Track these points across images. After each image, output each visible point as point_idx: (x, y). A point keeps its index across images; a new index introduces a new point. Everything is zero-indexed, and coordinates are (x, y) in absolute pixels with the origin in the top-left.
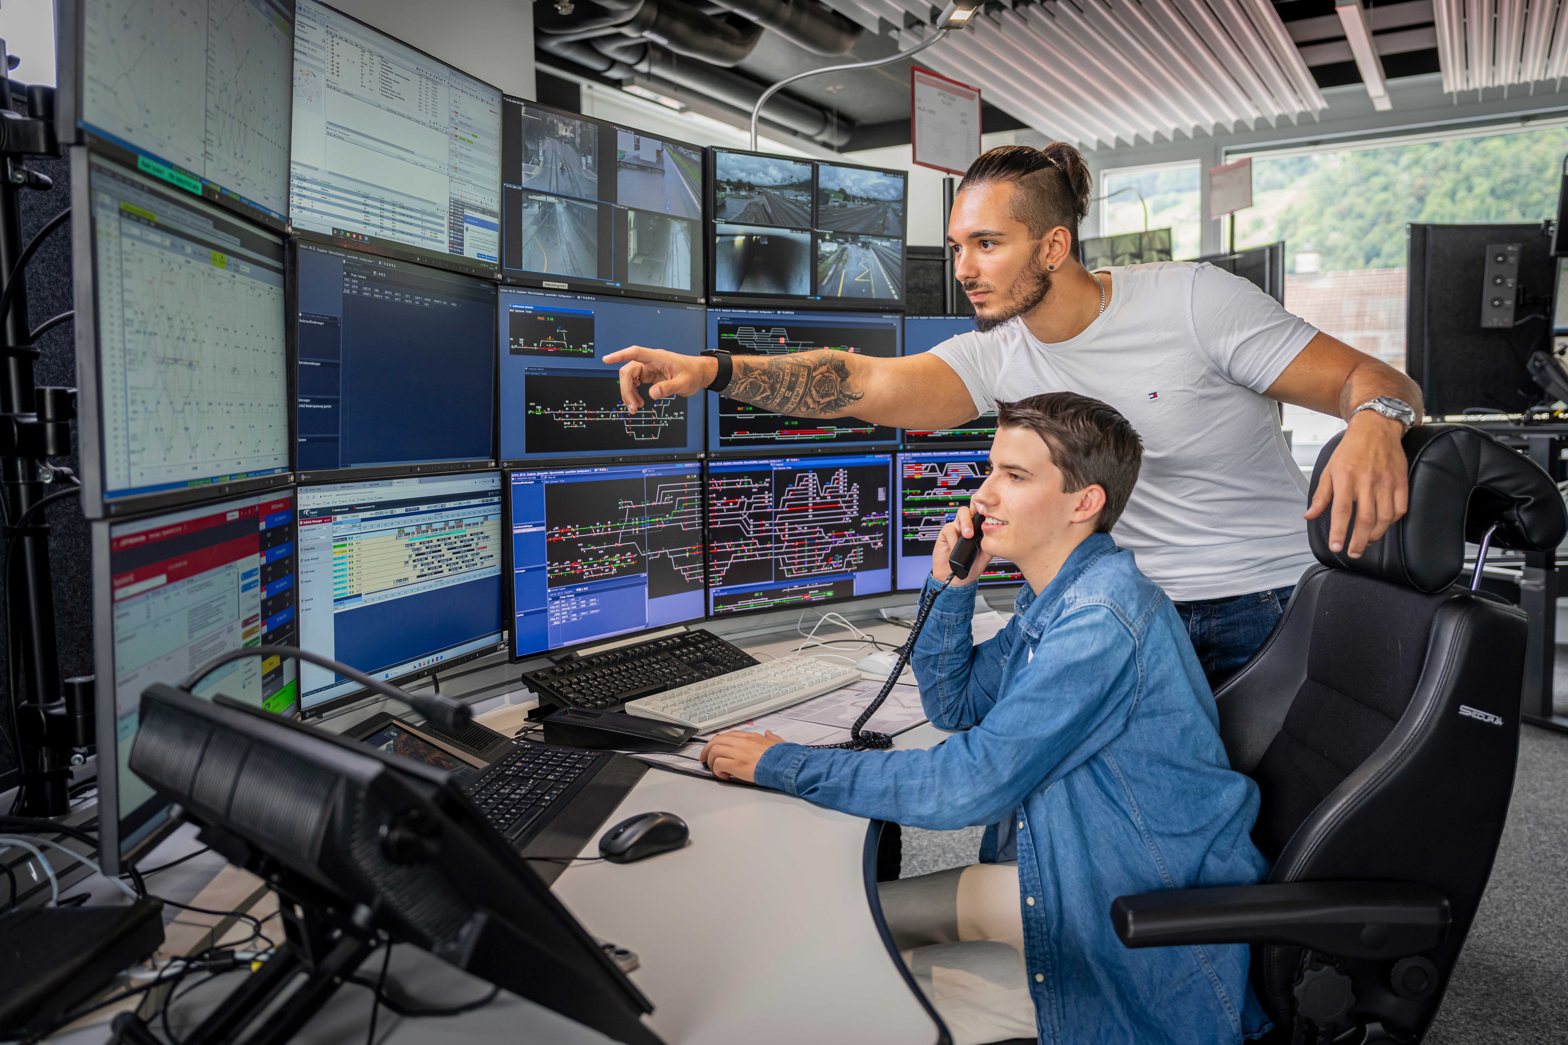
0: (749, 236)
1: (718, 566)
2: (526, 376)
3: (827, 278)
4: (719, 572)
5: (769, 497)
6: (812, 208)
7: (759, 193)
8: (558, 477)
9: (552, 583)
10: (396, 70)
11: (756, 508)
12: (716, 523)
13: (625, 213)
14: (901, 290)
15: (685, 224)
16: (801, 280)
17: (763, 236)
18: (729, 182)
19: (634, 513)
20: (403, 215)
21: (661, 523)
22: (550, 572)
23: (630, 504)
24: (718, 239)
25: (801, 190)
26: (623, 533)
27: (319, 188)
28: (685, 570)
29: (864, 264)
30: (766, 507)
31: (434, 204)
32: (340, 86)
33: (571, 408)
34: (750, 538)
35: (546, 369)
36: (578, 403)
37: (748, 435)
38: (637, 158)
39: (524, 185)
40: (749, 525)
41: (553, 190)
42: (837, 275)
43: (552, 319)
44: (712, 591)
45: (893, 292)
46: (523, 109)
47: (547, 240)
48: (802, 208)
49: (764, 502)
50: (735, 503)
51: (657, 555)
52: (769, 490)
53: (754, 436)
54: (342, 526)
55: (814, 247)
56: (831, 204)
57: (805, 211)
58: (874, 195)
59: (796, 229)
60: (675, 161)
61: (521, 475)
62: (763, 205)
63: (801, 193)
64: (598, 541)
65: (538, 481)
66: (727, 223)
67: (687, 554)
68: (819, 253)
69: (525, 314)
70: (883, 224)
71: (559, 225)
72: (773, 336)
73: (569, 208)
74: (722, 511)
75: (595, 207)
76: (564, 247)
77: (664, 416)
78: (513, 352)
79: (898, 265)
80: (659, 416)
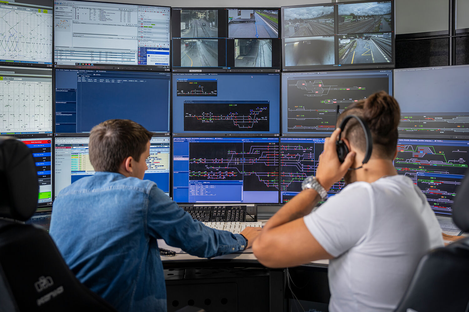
0: (301, 42)
1: (285, 182)
2: (184, 104)
3: (344, 56)
4: (286, 185)
5: (312, 155)
6: (335, 25)
7: (306, 22)
8: (196, 140)
9: (191, 178)
10: (107, 11)
11: (305, 159)
12: (284, 164)
13: (233, 41)
14: (392, 58)
15: (268, 40)
16: (330, 58)
17: (308, 41)
18: (290, 20)
19: (235, 156)
20: (111, 55)
21: (253, 161)
22: (190, 174)
23: (234, 153)
24: (286, 45)
25: (328, 18)
26: (229, 164)
27: (69, 52)
28: (267, 182)
29: (367, 47)
30: (311, 159)
31: (130, 50)
32: (79, 22)
33: (205, 115)
34: (302, 172)
35: (193, 101)
36: (209, 113)
37: (302, 127)
38: (240, 18)
39: (181, 37)
40: (301, 167)
41: (196, 36)
42: (350, 54)
43: (196, 83)
44: (282, 193)
45: (386, 59)
46: (181, 11)
47: (193, 55)
48: (329, 26)
49: (310, 157)
50: (293, 156)
51: (250, 174)
52: (312, 152)
53: (305, 128)
54: (76, 150)
55: (336, 42)
56: (345, 22)
57: (331, 27)
58: (371, 13)
59: (326, 36)
60: (261, 16)
61: (178, 138)
62: (308, 27)
63: (328, 19)
64: (216, 165)
65: (186, 141)
66: (290, 37)
67: (268, 176)
68: (339, 45)
69: (184, 82)
70: (379, 27)
71: (199, 49)
72: (315, 84)
73: (203, 42)
74: (287, 159)
75: (217, 40)
76: (201, 57)
77: (256, 118)
78: (178, 95)
79: (389, 45)
80: (253, 118)
